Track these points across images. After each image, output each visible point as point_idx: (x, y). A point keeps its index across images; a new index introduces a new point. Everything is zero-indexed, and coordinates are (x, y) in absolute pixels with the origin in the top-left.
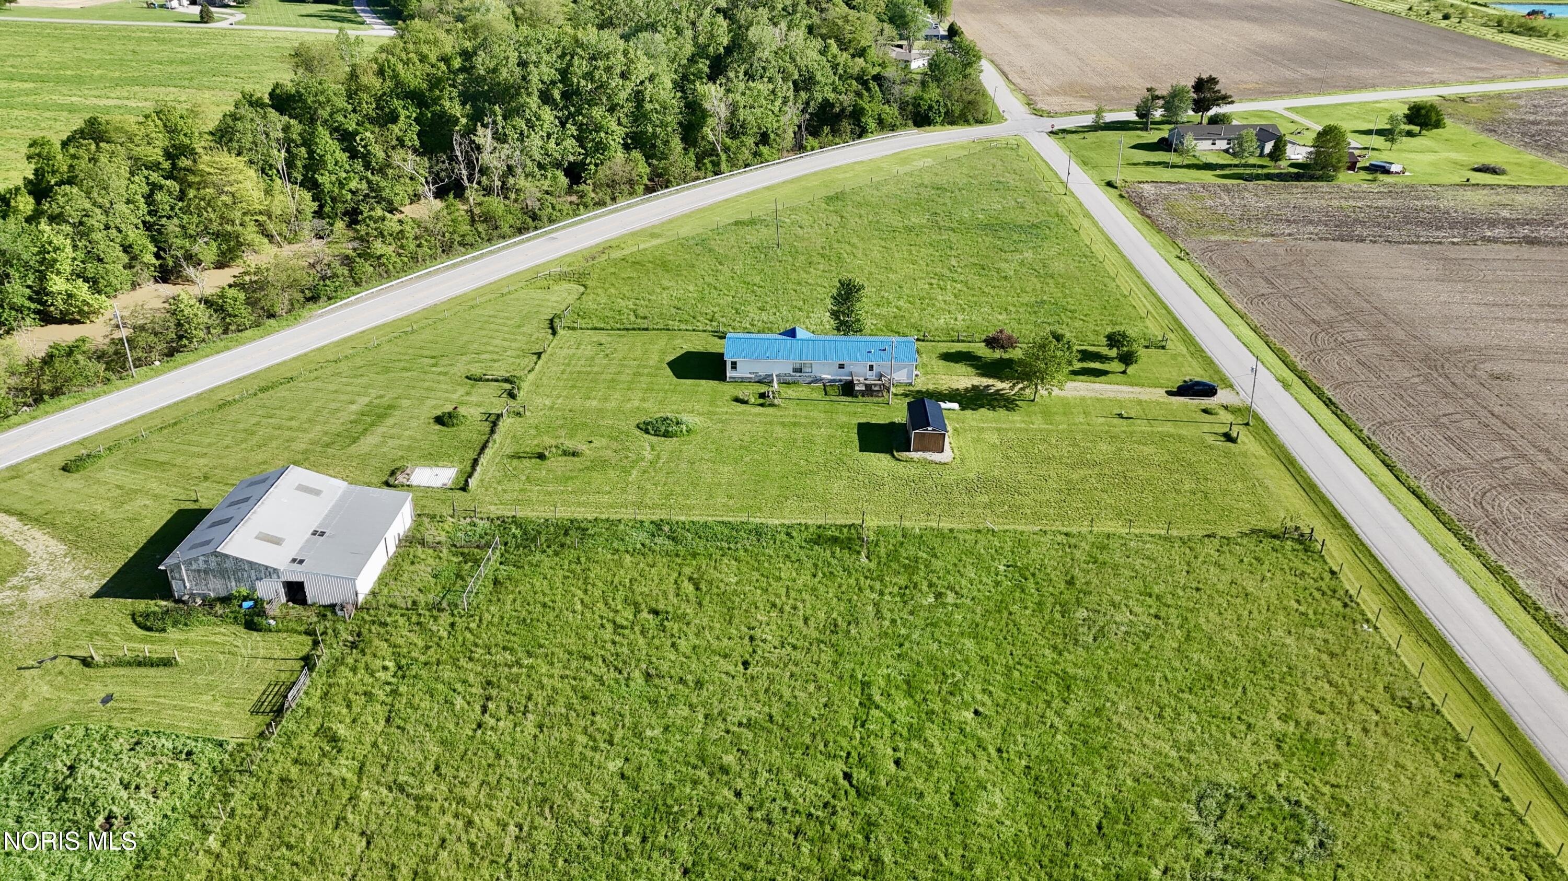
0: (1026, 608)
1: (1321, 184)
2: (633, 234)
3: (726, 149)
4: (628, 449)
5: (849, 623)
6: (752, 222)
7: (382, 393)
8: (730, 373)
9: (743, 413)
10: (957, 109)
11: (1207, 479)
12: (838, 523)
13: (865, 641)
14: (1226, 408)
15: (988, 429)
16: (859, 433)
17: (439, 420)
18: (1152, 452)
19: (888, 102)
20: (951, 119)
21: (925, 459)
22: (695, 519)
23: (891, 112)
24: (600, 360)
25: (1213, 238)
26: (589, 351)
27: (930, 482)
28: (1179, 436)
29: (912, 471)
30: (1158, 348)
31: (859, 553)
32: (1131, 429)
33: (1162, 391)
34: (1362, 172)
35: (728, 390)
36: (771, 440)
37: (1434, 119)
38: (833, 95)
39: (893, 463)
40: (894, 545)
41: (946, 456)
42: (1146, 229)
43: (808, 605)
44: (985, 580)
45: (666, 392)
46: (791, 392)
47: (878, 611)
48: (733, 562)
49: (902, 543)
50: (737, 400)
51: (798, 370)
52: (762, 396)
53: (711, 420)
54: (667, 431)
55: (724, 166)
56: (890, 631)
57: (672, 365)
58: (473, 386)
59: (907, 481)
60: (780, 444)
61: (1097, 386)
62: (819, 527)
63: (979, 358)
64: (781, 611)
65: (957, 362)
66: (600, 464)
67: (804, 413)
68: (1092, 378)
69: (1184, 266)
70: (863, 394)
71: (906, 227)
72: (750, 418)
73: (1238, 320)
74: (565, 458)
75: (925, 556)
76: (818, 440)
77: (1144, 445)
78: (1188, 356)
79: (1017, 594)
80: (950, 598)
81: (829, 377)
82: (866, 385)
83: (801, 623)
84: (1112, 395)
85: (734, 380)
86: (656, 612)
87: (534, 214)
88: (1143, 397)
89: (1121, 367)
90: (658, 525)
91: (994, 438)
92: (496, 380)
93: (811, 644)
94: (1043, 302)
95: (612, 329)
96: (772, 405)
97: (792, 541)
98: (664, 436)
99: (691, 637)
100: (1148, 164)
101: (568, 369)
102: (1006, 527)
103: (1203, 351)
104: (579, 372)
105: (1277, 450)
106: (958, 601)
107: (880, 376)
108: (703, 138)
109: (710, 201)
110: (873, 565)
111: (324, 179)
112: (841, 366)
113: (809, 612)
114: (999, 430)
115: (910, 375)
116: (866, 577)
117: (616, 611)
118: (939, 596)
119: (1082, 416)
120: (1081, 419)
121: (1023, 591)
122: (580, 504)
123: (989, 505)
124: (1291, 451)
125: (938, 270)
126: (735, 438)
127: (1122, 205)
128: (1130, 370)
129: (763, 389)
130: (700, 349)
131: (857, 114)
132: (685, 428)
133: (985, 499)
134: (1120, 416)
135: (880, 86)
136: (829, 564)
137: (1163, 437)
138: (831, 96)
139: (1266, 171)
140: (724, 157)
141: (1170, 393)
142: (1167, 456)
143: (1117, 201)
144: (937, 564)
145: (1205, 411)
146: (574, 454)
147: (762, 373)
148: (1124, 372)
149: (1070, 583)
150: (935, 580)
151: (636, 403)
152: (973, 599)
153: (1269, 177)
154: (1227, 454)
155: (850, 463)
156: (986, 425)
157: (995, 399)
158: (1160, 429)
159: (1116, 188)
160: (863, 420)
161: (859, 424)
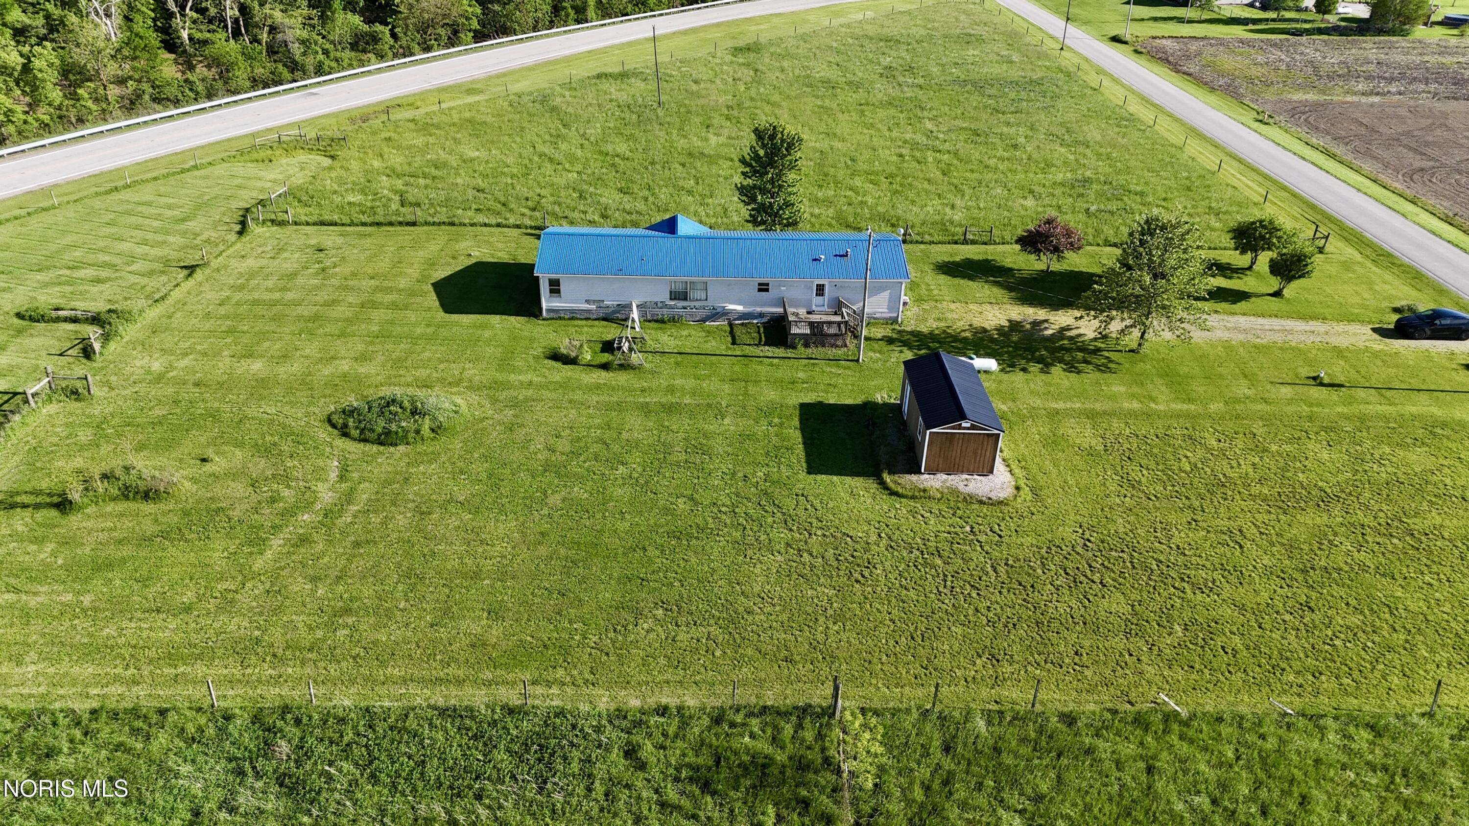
4: (282, 476)
6: (623, 76)
8: (547, 303)
9: (563, 386)
12: (767, 699)
15: (1068, 413)
16: (802, 430)
21: (955, 492)
25: (1295, 98)
26: (291, 261)
29: (932, 525)
33: (1367, 330)
34: (1437, 27)
35: (541, 336)
36: (616, 448)
39: (885, 502)
41: (999, 482)
45: (415, 340)
46: (666, 339)
49: (948, 779)
50: (556, 356)
51: (680, 295)
52: (608, 347)
53: (494, 401)
54: (388, 433)
57: (440, 287)
58: (18, 333)
59: (925, 554)
60: (636, 457)
61: (1243, 321)
62: (718, 718)
63: (1011, 272)
65: (971, 278)
67: (690, 383)
68: (1224, 306)
69: (1273, 131)
70: (807, 341)
72: (578, 396)
73: (1409, 207)
74: (122, 506)
76: (719, 446)
77: (1405, 446)
78: (1369, 264)
81: (740, 308)
82: (811, 324)
84: (1278, 338)
85: (557, 316)
87: (294, 61)
88: (1343, 342)
89: (1274, 283)
90: (267, 728)
91: (1084, 436)
92: (74, 320)
95: (351, 224)
96: (625, 367)
98: (377, 442)
101: (238, 296)
104: (255, 302)
107: (838, 306)
112: (763, 288)
114: (1092, 416)
115: (894, 301)
119: (1244, 382)
120: (1242, 389)
123: (1134, 624)
126: (538, 444)
127: (1143, 60)
128: (1291, 290)
129: (610, 332)
130: (503, 256)
133: (1118, 603)
134: (1317, 381)
139: (1316, 25)
141: (1384, 333)
143: (1135, 57)
146: (147, 495)
147: (612, 302)
148: (1277, 294)
151: (345, 366)
155: (789, 503)
156: (1060, 405)
157: (1062, 348)
158: (1414, 409)
159: (1126, 43)
160: (810, 398)
161: (803, 406)
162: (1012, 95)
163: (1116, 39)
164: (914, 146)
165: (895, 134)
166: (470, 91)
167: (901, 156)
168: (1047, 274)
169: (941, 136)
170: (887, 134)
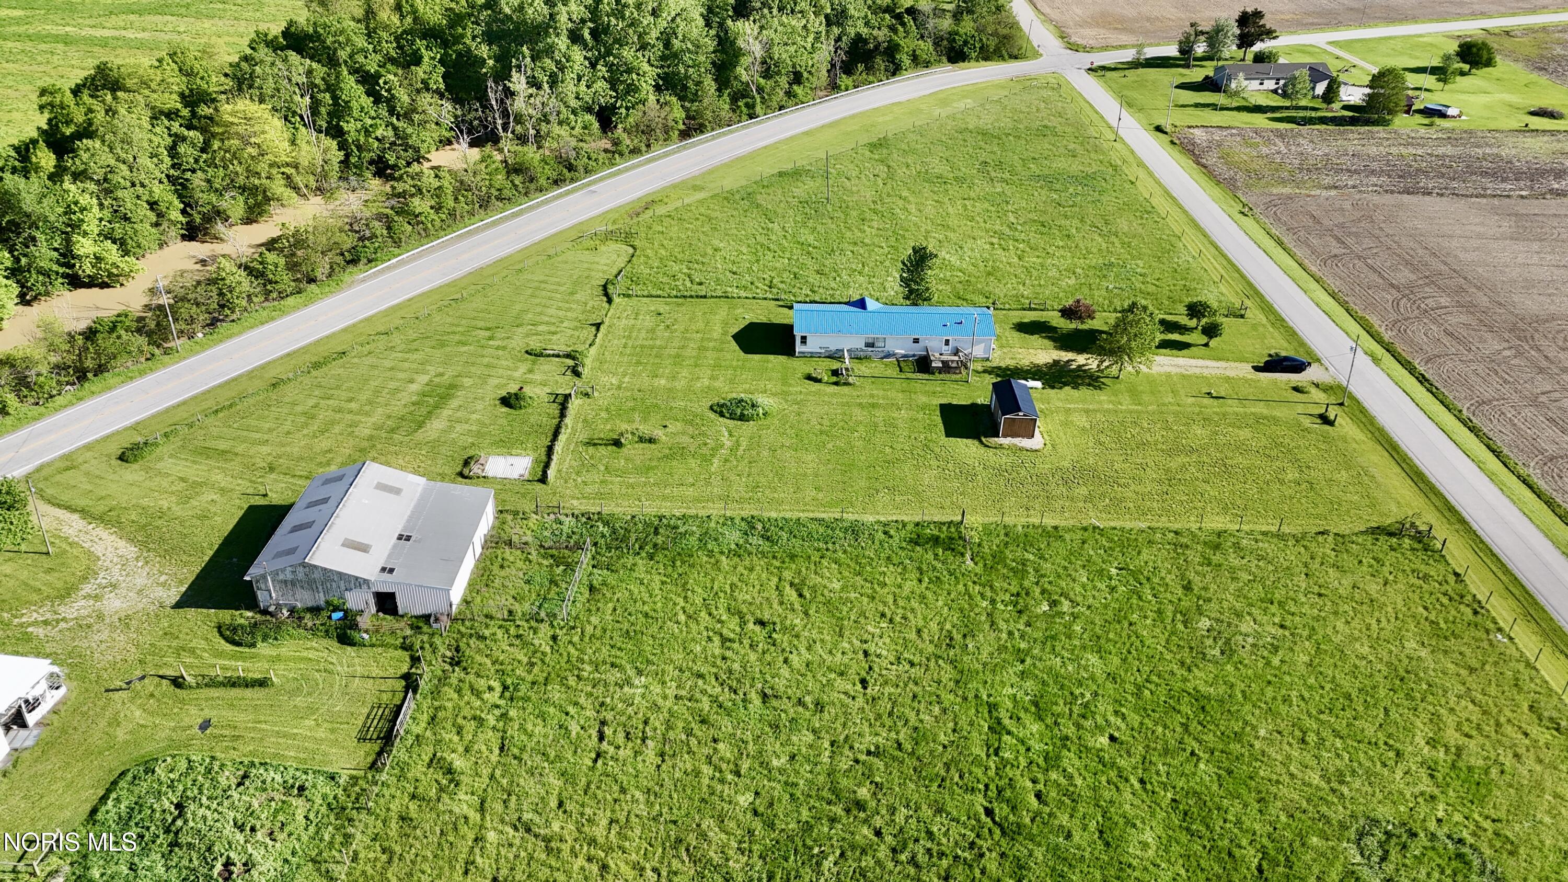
0: (1145, 617)
1: (1375, 129)
2: (674, 186)
3: (760, 90)
4: (703, 434)
5: (965, 636)
6: (796, 174)
7: (441, 370)
8: (799, 348)
9: (817, 393)
10: (992, 43)
11: (1309, 467)
12: (936, 519)
13: (984, 656)
14: (1317, 386)
15: (1075, 410)
16: (942, 416)
17: (506, 401)
18: (1249, 436)
19: (922, 37)
20: (986, 55)
21: (1015, 445)
22: (788, 515)
23: (926, 47)
24: (661, 331)
25: (1275, 191)
26: (647, 321)
27: (1023, 472)
28: (1274, 418)
29: (1004, 459)
30: (1236, 316)
31: (962, 555)
32: (1223, 410)
33: (1248, 367)
34: (1417, 116)
35: (799, 366)
36: (851, 424)
37: (1485, 57)
38: (866, 30)
39: (983, 450)
40: (998, 546)
41: (1036, 442)
42: (1203, 180)
43: (919, 615)
44: (1099, 585)
45: (735, 368)
46: (863, 369)
47: (993, 624)
48: (833, 565)
49: (1007, 544)
50: (809, 378)
51: (870, 345)
52: (835, 373)
53: (787, 401)
54: (742, 415)
55: (758, 109)
56: (1009, 645)
57: (736, 338)
58: (534, 363)
59: (1000, 471)
60: (861, 428)
61: (1181, 361)
62: (917, 524)
63: (1054, 329)
64: (891, 621)
65: (1032, 334)
66: (678, 453)
67: (881, 393)
68: (1174, 352)
69: (1248, 222)
70: (940, 371)
71: (956, 179)
72: (826, 399)
73: (1314, 285)
74: (642, 445)
75: (1031, 557)
76: (900, 424)
77: (1239, 428)
78: (1269, 326)
79: (1134, 601)
80: (1066, 606)
81: (903, 352)
82: (943, 362)
83: (913, 636)
84: (1198, 371)
85: (804, 355)
87: (570, 164)
88: (1231, 374)
89: (1204, 340)
90: (750, 522)
91: (1081, 421)
92: (558, 356)
93: (928, 659)
94: (1111, 264)
95: (669, 296)
96: (847, 384)
97: (891, 541)
98: (740, 419)
99: (803, 651)
100: (1197, 105)
101: (630, 344)
102: (1113, 524)
103: (1284, 320)
104: (642, 347)
105: (1377, 434)
106: (1076, 610)
107: (957, 352)
108: (736, 78)
109: (749, 148)
110: (979, 569)
111: (350, 126)
112: (916, 341)
113: (921, 623)
114: (1087, 411)
115: (988, 349)
116: (974, 583)
117: (719, 621)
118: (1054, 604)
119: (1171, 395)
120: (1169, 399)
121: (1140, 598)
122: (665, 498)
123: (1088, 499)
124: (1393, 435)
125: (997, 227)
126: (814, 421)
127: (1175, 152)
128: (1213, 343)
129: (835, 365)
130: (763, 319)
131: (891, 51)
132: (761, 411)
133: (1083, 491)
134: (1210, 395)
135: (914, 20)
136: (934, 569)
137: (1258, 419)
138: (864, 31)
139: (1320, 114)
140: (757, 97)
141: (1257, 369)
142: (1264, 441)
143: (1169, 147)
144: (1047, 566)
145: (1296, 389)
146: (651, 441)
147: (833, 348)
148: (1206, 345)
149: (1188, 588)
150: (1046, 586)
151: (706, 382)
152: (1089, 607)
153: (1323, 121)
154: (1326, 438)
155: (937, 450)
156: (1072, 406)
157: (1079, 376)
158: (1253, 410)
159: (1166, 133)
160: (944, 401)
161: (941, 405)
162: (1072, 189)
163: (1159, 129)
164: (1001, 235)
168: (1077, 331)
169: (1019, 227)
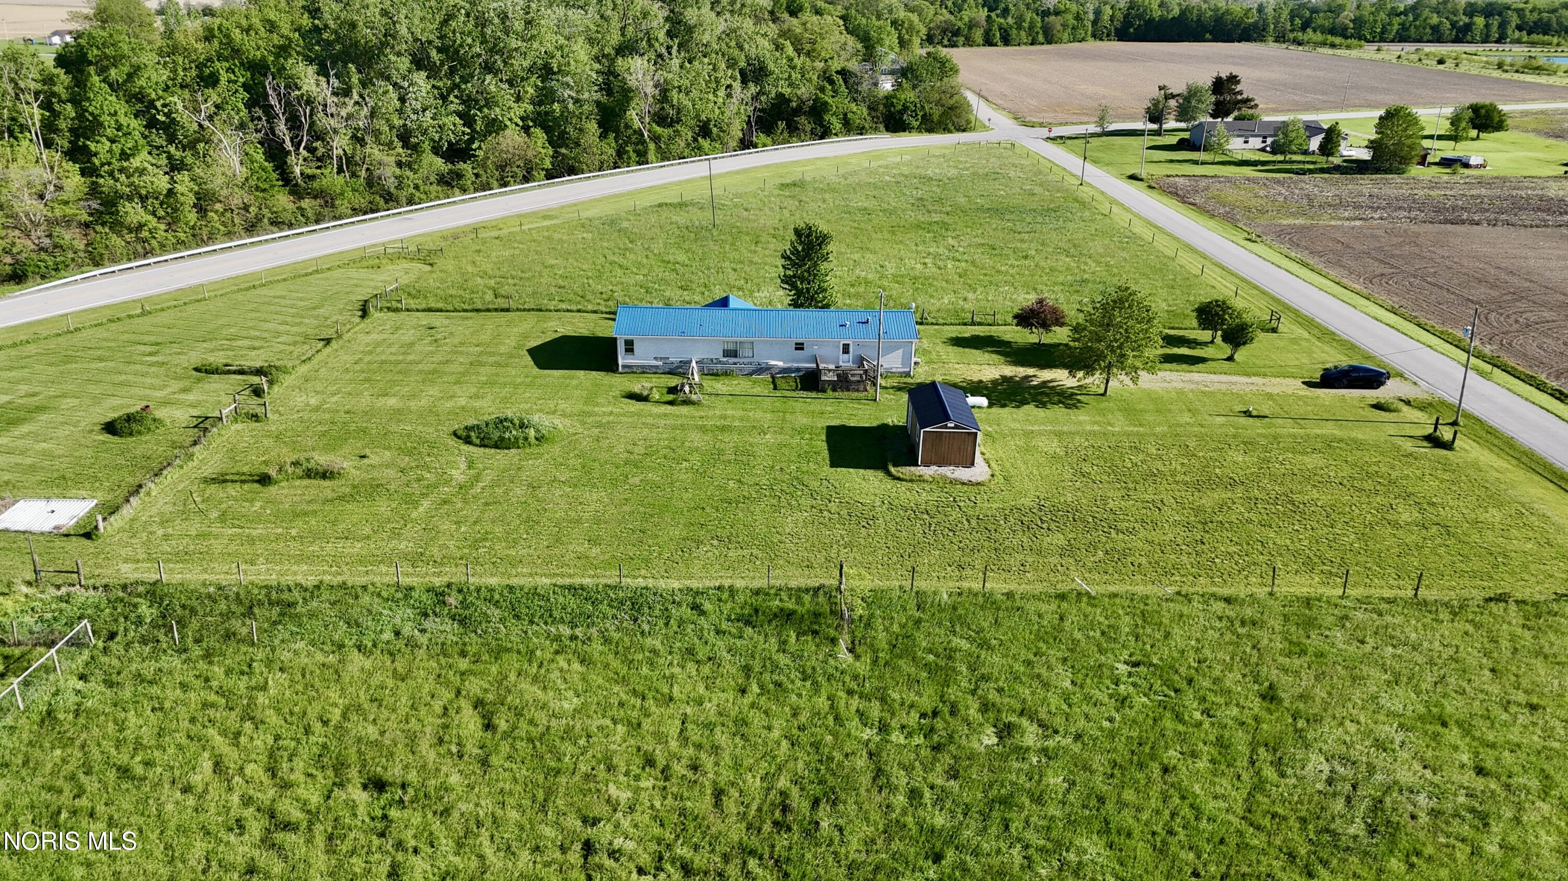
0: (1194, 755)
1: (1389, 176)
2: (519, 216)
3: (656, 138)
4: (428, 468)
5: (816, 803)
6: (682, 205)
7: (37, 390)
8: (623, 359)
9: (639, 414)
10: (936, 112)
11: (1434, 504)
12: (793, 584)
13: (854, 846)
14: (1408, 403)
15: (1041, 433)
16: (828, 441)
17: (110, 428)
18: (1321, 463)
19: (855, 100)
20: (929, 125)
21: (944, 477)
23: (859, 112)
24: (424, 347)
26: (408, 336)
27: (956, 514)
28: (1355, 441)
29: (924, 497)
30: (1267, 331)
31: (834, 641)
32: (1272, 431)
33: (1298, 383)
35: (619, 383)
36: (680, 452)
37: (1496, 119)
38: (789, 90)
39: (889, 484)
40: (903, 626)
41: (979, 471)
42: (1194, 215)
43: (727, 759)
44: (1096, 693)
45: (516, 386)
46: (721, 386)
47: (879, 772)
48: (576, 666)
49: (918, 622)
50: (632, 396)
51: (731, 353)
52: (672, 390)
53: (583, 423)
54: (502, 439)
55: (651, 155)
56: (909, 820)
57: (533, 352)
58: (199, 380)
59: (916, 512)
60: (695, 458)
61: (1196, 377)
62: (757, 592)
63: (1008, 344)
64: (666, 773)
65: (976, 348)
66: (367, 491)
67: (740, 413)
68: (1184, 366)
69: (1259, 248)
70: (835, 386)
72: (650, 420)
73: (1365, 302)
74: (306, 482)
75: (964, 645)
76: (761, 451)
77: (1305, 453)
78: (1314, 340)
79: (1168, 723)
80: (1030, 736)
81: (780, 364)
82: (839, 374)
83: (703, 804)
84: (1223, 387)
85: (630, 370)
86: (378, 785)
87: (389, 194)
88: (1276, 390)
89: (1227, 350)
90: (439, 596)
91: (1054, 446)
92: (241, 372)
93: (726, 858)
95: (455, 310)
96: (687, 402)
97: (702, 621)
98: (496, 446)
100: (1172, 161)
101: (368, 358)
102: (1112, 589)
103: (1334, 334)
104: (383, 362)
105: (1524, 459)
106: (1051, 743)
107: (860, 361)
108: (627, 126)
109: (630, 188)
110: (863, 667)
112: (800, 347)
113: (726, 775)
114: (1059, 435)
115: (906, 359)
116: (850, 693)
118: (1005, 731)
119: (1188, 414)
120: (1185, 418)
121: (1179, 718)
123: (1068, 551)
124: (1551, 460)
125: (932, 250)
126: (621, 448)
127: (1154, 194)
128: (1241, 355)
129: (674, 381)
130: (585, 332)
131: (817, 111)
132: (532, 433)
133: (1059, 539)
134: (1247, 414)
135: (846, 82)
136: (776, 667)
137: (1329, 444)
138: (787, 91)
139: (1318, 166)
140: (652, 146)
141: (1310, 384)
142: (1346, 471)
143: (1149, 192)
144: (994, 661)
145: (1378, 407)
146: (325, 475)
147: (675, 359)
148: (1230, 359)
149: (1270, 696)
150: (993, 696)
151: (462, 402)
152: (1078, 737)
153: (1323, 171)
154: (1446, 466)
155: (814, 484)
156: (1036, 428)
157: (1043, 393)
158: (1319, 432)
159: (1142, 180)
160: (835, 422)
161: (829, 428)
162: (1029, 220)
163: (1133, 177)
164: (937, 256)
165: (920, 248)
166: (545, 217)
167: (925, 264)
168: (1039, 345)
169: (961, 249)
170: (914, 248)
